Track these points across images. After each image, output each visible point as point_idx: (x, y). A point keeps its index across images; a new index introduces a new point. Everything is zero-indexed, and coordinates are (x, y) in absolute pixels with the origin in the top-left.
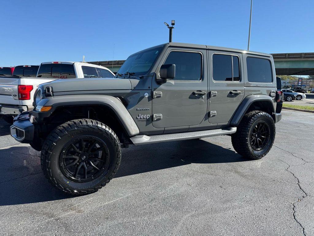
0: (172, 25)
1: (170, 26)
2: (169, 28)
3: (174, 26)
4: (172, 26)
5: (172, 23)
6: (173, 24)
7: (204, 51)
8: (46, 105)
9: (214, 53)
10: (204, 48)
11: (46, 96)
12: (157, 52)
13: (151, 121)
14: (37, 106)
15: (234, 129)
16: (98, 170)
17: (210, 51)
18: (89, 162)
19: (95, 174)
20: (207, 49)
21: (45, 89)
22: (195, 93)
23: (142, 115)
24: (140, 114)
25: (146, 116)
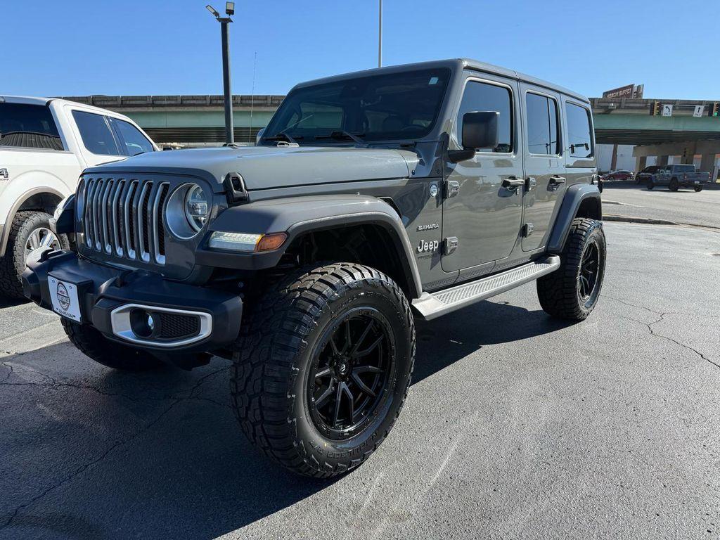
0: (227, 13)
1: (224, 15)
2: (219, 20)
3: (232, 17)
4: (227, 16)
5: (227, 10)
6: (230, 12)
7: (514, 84)
8: (270, 231)
9: (526, 88)
10: (514, 76)
11: (229, 203)
12: (434, 81)
13: (439, 256)
14: (214, 235)
15: (556, 261)
16: (372, 396)
17: (522, 85)
18: (352, 380)
19: (367, 408)
20: (519, 80)
21: (223, 180)
22: (508, 182)
23: (426, 243)
24: (423, 241)
25: (433, 246)
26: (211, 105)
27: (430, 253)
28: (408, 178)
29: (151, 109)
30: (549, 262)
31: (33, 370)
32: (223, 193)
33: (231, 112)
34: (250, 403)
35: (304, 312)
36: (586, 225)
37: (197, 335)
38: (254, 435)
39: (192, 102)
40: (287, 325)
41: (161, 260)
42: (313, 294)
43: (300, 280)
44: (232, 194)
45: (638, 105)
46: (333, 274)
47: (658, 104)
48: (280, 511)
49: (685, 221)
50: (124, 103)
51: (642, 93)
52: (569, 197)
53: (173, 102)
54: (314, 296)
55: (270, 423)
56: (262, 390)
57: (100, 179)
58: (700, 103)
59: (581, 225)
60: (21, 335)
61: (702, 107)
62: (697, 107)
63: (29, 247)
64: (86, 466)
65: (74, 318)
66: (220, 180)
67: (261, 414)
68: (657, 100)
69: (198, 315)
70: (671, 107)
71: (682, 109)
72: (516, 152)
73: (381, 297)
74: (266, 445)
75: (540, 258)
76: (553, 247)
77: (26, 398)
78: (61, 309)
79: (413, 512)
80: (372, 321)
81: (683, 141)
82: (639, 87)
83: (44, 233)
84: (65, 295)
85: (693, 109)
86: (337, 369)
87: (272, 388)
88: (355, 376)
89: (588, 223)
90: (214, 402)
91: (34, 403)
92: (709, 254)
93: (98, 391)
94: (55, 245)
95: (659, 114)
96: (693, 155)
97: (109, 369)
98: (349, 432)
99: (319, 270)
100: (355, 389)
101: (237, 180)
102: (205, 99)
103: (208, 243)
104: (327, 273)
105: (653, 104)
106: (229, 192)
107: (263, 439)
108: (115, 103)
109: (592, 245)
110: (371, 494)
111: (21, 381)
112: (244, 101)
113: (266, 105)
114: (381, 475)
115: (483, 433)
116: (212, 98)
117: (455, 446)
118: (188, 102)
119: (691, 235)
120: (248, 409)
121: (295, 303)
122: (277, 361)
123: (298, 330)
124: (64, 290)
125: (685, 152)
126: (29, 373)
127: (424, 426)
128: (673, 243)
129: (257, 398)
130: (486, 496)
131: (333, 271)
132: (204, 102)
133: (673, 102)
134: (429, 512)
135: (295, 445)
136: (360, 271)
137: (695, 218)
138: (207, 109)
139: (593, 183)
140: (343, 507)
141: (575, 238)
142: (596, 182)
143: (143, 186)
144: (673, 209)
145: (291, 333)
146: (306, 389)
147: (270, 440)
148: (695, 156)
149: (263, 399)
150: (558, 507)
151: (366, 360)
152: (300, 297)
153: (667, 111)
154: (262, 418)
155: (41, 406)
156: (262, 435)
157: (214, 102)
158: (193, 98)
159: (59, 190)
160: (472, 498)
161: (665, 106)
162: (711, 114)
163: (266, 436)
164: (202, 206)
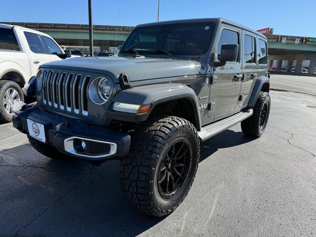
7: (240, 30)
8: (144, 103)
9: (245, 32)
10: (240, 26)
11: (121, 88)
12: (207, 28)
13: (207, 110)
14: (115, 104)
15: (251, 111)
16: (180, 177)
17: (243, 31)
18: (173, 170)
19: (179, 182)
20: (242, 29)
21: (118, 77)
22: (236, 76)
23: (203, 105)
24: (201, 104)
25: (205, 106)
26: (82, 29)
27: (204, 110)
28: (197, 75)
29: (53, 30)
30: (248, 112)
31: (13, 158)
32: (119, 83)
33: (92, 33)
34: (131, 184)
35: (158, 142)
36: (264, 95)
37: (108, 153)
38: (132, 198)
39: (73, 27)
40: (150, 148)
41: (85, 113)
42: (161, 133)
43: (153, 125)
44: (123, 84)
45: (272, 37)
46: (169, 123)
47: (280, 37)
48: (143, 233)
49: (291, 90)
50: (41, 26)
51: (273, 32)
52: (258, 82)
53: (64, 27)
54: (163, 134)
55: (141, 194)
56: (138, 178)
57: (50, 71)
58: (298, 37)
59: (262, 95)
60: (4, 140)
61: (299, 40)
62: (297, 39)
63: (5, 97)
64: (47, 209)
65: (41, 140)
66: (117, 76)
67: (137, 189)
68: (280, 35)
69: (110, 144)
70: (285, 39)
71: (290, 40)
72: (239, 62)
73: (188, 133)
74: (138, 203)
75: (245, 110)
76: (250, 105)
77: (12, 173)
78: (34, 135)
79: (204, 233)
80: (183, 144)
81: (290, 54)
82: (271, 29)
83: (12, 90)
84: (37, 129)
85: (295, 40)
86: (167, 166)
87: (143, 178)
88: (175, 169)
89: (265, 94)
90: (102, 175)
91: (16, 176)
92: (305, 106)
93: (46, 169)
94: (17, 96)
95: (280, 41)
96: (293, 60)
97: (50, 158)
98: (172, 195)
99: (161, 120)
100: (174, 174)
101: (125, 77)
102: (79, 26)
103: (112, 108)
104: (166, 122)
105: (278, 37)
106: (121, 83)
107: (137, 200)
108: (37, 26)
109: (266, 104)
110: (183, 224)
111: (8, 164)
112: (97, 28)
113: (107, 30)
114: (186, 214)
115: (227, 192)
116: (82, 26)
117: (216, 200)
118: (71, 27)
119: (296, 97)
120: (130, 187)
121: (153, 137)
122: (145, 165)
123: (155, 150)
124: (36, 127)
125: (290, 59)
126: (11, 160)
127: (201, 189)
128: (289, 100)
129: (135, 182)
130: (235, 224)
131: (168, 121)
132: (78, 27)
133: (286, 37)
134: (211, 233)
135: (152, 204)
136: (181, 121)
137: (296, 89)
138: (79, 31)
139: (266, 76)
140: (172, 231)
141: (260, 101)
142: (267, 75)
143: (75, 77)
144: (286, 84)
145: (152, 152)
146: (157, 178)
147: (140, 201)
148: (294, 61)
149: (138, 182)
150: (268, 230)
151: (179, 162)
152: (155, 134)
153: (284, 41)
154: (137, 191)
155: (19, 177)
156: (136, 198)
157: (83, 28)
158: (73, 25)
159: (19, 71)
160: (229, 225)
161: (283, 38)
162: (302, 43)
163: (138, 199)
164: (107, 88)
